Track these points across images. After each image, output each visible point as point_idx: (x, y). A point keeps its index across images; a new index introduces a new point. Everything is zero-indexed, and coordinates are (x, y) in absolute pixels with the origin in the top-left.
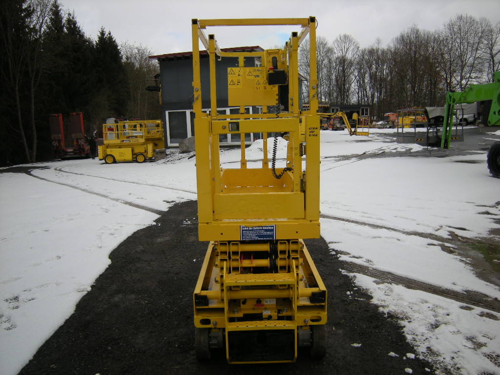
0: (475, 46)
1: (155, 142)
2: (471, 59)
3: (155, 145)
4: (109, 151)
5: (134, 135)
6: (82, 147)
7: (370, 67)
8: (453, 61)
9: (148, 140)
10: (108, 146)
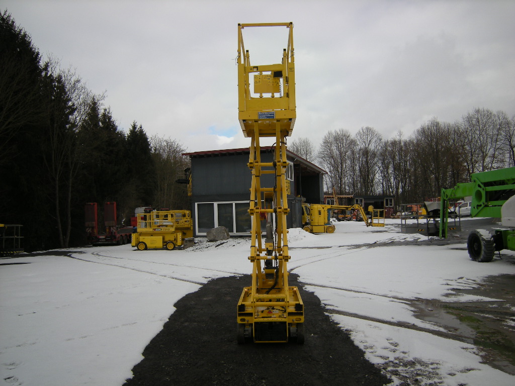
0: (495, 138)
1: (184, 231)
2: (491, 150)
3: (184, 234)
4: (141, 239)
5: (164, 224)
6: (113, 234)
7: (393, 158)
8: (474, 151)
9: (177, 229)
10: (141, 234)
